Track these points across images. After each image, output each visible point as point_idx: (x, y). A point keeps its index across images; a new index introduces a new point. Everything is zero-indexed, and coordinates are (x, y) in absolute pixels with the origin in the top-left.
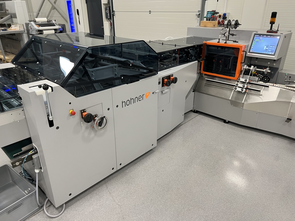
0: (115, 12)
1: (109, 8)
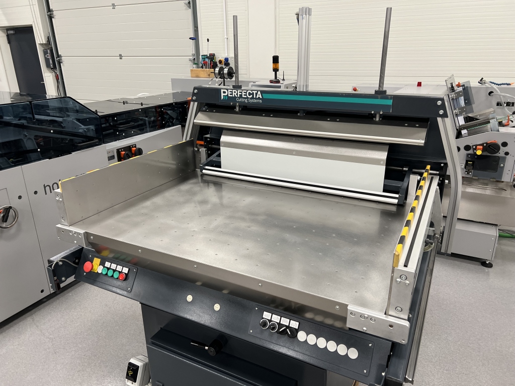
0: (61, 57)
1: (52, 51)
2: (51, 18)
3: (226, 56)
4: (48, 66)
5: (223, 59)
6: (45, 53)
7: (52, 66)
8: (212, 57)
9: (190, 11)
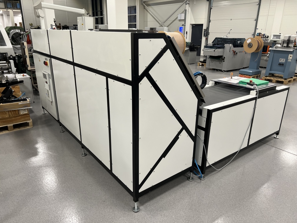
0: (209, 33)
1: (207, 31)
2: (209, 22)
3: (264, 33)
4: (204, 35)
5: (263, 34)
6: (205, 32)
7: (206, 35)
8: (260, 34)
9: (255, 22)
